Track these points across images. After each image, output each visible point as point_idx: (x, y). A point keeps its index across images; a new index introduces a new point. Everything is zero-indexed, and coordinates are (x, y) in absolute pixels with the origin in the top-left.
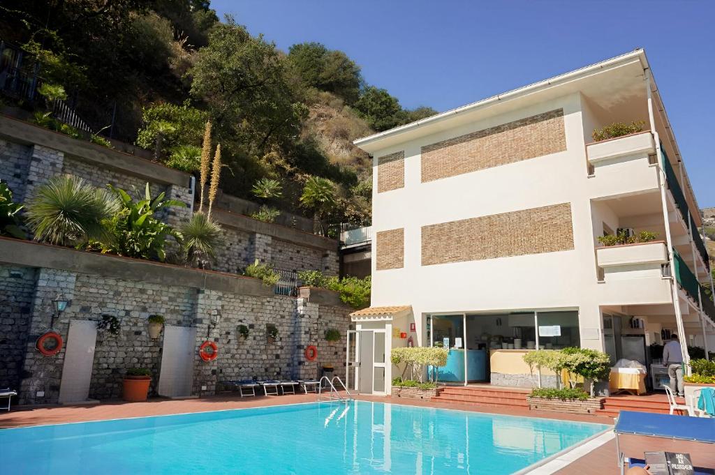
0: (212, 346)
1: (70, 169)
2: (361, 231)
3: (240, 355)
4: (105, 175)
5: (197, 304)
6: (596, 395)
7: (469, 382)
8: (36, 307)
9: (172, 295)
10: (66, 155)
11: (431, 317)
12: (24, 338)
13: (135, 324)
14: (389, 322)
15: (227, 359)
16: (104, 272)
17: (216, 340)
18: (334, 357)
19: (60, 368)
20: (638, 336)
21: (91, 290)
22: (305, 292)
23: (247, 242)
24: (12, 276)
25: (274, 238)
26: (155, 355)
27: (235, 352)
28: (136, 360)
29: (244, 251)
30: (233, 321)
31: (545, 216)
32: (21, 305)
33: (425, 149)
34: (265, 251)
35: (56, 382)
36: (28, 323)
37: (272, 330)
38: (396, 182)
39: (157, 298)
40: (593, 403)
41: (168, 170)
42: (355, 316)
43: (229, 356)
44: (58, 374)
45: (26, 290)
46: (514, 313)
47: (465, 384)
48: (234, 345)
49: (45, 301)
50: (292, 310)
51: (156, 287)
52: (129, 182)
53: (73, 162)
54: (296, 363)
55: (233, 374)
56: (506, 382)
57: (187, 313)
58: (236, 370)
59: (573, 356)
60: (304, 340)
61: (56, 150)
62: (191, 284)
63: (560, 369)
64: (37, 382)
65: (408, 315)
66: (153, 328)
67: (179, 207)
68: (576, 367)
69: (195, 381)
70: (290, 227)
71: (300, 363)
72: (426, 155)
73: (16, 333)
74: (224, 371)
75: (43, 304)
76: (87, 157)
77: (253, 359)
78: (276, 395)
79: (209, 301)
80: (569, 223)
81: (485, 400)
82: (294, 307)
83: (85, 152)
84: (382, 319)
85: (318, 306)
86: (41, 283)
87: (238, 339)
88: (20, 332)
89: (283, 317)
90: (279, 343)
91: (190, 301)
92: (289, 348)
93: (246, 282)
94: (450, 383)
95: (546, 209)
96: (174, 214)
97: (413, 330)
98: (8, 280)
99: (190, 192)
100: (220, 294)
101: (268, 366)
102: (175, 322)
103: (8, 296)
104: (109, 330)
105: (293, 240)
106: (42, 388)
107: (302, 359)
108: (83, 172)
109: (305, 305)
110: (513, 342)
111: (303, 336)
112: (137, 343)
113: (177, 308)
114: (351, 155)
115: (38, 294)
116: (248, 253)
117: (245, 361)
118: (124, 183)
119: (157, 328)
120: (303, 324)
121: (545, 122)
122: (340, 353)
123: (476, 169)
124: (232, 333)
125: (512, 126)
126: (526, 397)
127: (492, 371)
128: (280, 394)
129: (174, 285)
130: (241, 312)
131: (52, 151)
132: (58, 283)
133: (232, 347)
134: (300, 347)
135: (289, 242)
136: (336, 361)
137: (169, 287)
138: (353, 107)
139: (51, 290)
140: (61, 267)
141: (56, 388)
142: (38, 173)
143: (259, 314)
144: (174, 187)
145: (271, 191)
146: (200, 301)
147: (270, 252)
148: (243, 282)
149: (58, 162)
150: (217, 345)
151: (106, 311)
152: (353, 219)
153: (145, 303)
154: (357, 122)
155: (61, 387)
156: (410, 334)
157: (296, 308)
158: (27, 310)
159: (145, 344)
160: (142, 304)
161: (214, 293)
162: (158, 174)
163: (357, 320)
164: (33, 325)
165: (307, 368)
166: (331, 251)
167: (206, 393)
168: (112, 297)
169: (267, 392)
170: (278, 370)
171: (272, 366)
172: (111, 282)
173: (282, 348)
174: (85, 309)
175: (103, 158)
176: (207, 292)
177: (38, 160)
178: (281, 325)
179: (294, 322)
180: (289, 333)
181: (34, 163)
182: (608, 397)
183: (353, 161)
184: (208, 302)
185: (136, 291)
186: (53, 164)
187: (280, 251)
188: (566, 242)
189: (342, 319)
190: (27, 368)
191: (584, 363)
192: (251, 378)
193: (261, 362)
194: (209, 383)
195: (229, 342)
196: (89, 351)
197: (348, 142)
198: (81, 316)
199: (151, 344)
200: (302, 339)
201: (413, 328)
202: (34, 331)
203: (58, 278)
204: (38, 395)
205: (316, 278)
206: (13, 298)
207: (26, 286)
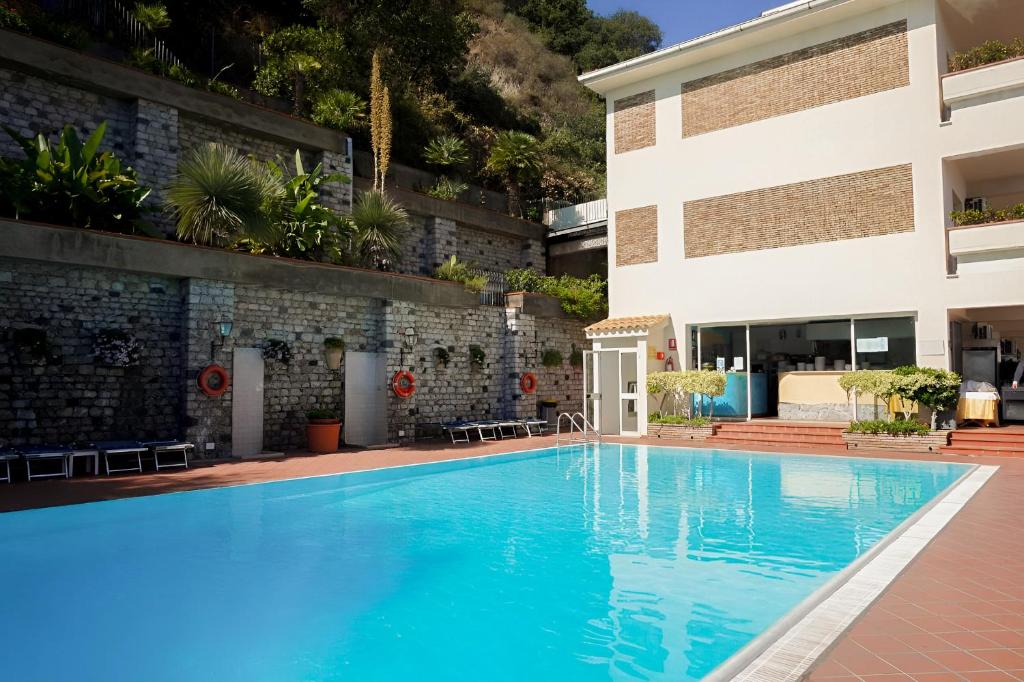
0: (408, 378)
1: (186, 133)
2: (574, 209)
3: (440, 388)
4: (232, 139)
5: (384, 321)
6: (939, 427)
7: (753, 417)
8: (191, 332)
9: (351, 310)
10: (182, 114)
11: (699, 330)
12: (180, 376)
13: (309, 351)
14: (642, 338)
15: (424, 394)
16: (266, 280)
17: (412, 369)
18: (555, 388)
19: (228, 412)
20: (986, 349)
21: (251, 307)
22: (516, 300)
23: (422, 231)
24: (153, 290)
25: (459, 224)
26: (337, 391)
27: (433, 384)
28: (313, 399)
29: (420, 244)
30: (427, 342)
31: (874, 184)
32: (170, 330)
33: (688, 87)
34: (449, 243)
35: (227, 430)
36: (182, 353)
37: (476, 354)
38: (644, 137)
39: (332, 314)
40: (938, 438)
41: (317, 129)
42: (592, 332)
43: (426, 390)
44: (228, 420)
45: (172, 309)
46: (813, 322)
47: (749, 418)
48: (430, 376)
49: (201, 323)
50: (500, 326)
51: (330, 300)
52: (264, 148)
53: (188, 122)
54: (509, 398)
55: (432, 414)
56: (802, 415)
57: (370, 333)
58: (436, 408)
59: (910, 379)
60: (518, 365)
61: (167, 105)
62: (376, 294)
63: (891, 394)
64: (204, 431)
65: (666, 328)
66: (332, 355)
67: (335, 184)
68: (915, 392)
69: (390, 424)
70: (477, 206)
71: (515, 397)
72: (691, 96)
73: (168, 368)
74: (421, 410)
75: (198, 328)
76: (208, 113)
77: (455, 394)
78: (494, 440)
79: (400, 316)
80: (908, 193)
81: (781, 438)
82: (503, 321)
83: (206, 107)
84: (633, 333)
85: (533, 318)
86: (193, 299)
87: (435, 367)
88: (173, 366)
89: (489, 335)
90: (486, 371)
91: (374, 318)
92: (499, 377)
93: (444, 289)
94: (725, 418)
95: (876, 173)
96: (330, 194)
97: (673, 347)
98: (148, 296)
99: (348, 161)
100: (412, 306)
101: (474, 401)
102: (358, 347)
103: (152, 319)
104: (281, 361)
105: (484, 226)
106: (211, 439)
107: (518, 392)
108: (203, 136)
109: (517, 317)
110: (812, 361)
111: (518, 360)
112: (314, 377)
113: (358, 327)
114: (521, 92)
115: (192, 314)
116: (424, 246)
117: (447, 397)
118: (260, 152)
119: (336, 356)
120: (517, 344)
121: (878, 41)
122: (561, 382)
123: (767, 116)
124: (428, 359)
125: (826, 49)
126: (841, 432)
127: (781, 400)
128: (499, 438)
129: (353, 296)
130: (438, 330)
131: (161, 108)
132: (213, 299)
133: (428, 377)
134: (513, 376)
135: (478, 229)
136: (557, 393)
137: (346, 297)
138: (519, 14)
139: (206, 308)
140: (216, 276)
141: (227, 439)
142: (148, 141)
143: (460, 333)
144: (327, 154)
145: (452, 154)
146: (389, 317)
147: (454, 244)
148: (439, 289)
149: (171, 123)
150: (413, 375)
151: (272, 335)
152: (553, 191)
153: (317, 322)
154: (527, 40)
155: (233, 436)
156: (669, 354)
157: (506, 321)
158: (178, 336)
159: (322, 378)
160: (315, 324)
161: (404, 304)
162: (304, 136)
163: (594, 336)
164: (191, 357)
165: (525, 403)
166: (534, 239)
167: (405, 440)
168: (276, 314)
169: (484, 436)
170: (486, 407)
171: (479, 401)
172: (274, 294)
173: (489, 377)
174: (246, 333)
175: (229, 116)
176: (396, 304)
177: (146, 122)
178: (487, 346)
179: (503, 342)
180: (497, 357)
181: (141, 127)
182: (954, 430)
183: (525, 101)
184: (398, 318)
185: (306, 305)
186: (166, 127)
187: (467, 242)
188: (903, 220)
189: (562, 336)
190: (190, 414)
191: (926, 386)
192: (454, 419)
193: (465, 397)
194: (407, 426)
195: (424, 371)
196: (258, 390)
197: (515, 71)
198: (241, 342)
199: (330, 378)
200: (517, 365)
201: (673, 345)
202: (193, 365)
203: (213, 292)
204: (207, 448)
205: (530, 279)
206: (158, 321)
207: (171, 304)
